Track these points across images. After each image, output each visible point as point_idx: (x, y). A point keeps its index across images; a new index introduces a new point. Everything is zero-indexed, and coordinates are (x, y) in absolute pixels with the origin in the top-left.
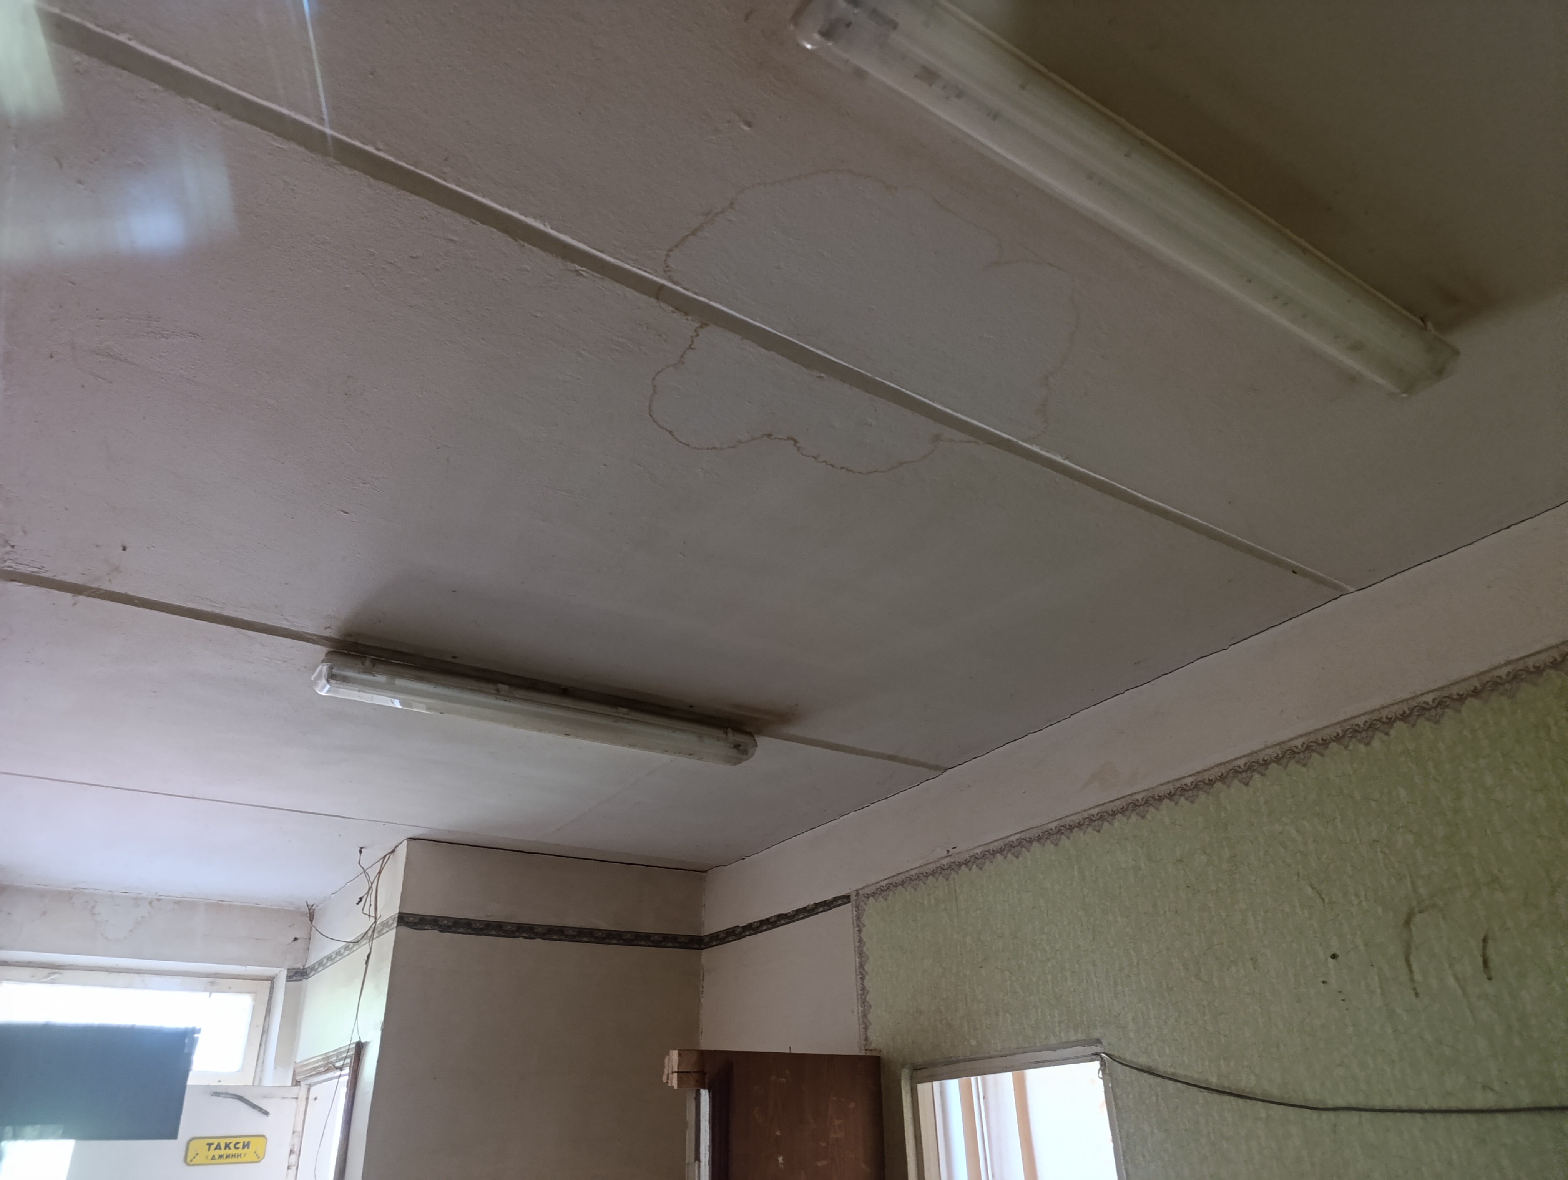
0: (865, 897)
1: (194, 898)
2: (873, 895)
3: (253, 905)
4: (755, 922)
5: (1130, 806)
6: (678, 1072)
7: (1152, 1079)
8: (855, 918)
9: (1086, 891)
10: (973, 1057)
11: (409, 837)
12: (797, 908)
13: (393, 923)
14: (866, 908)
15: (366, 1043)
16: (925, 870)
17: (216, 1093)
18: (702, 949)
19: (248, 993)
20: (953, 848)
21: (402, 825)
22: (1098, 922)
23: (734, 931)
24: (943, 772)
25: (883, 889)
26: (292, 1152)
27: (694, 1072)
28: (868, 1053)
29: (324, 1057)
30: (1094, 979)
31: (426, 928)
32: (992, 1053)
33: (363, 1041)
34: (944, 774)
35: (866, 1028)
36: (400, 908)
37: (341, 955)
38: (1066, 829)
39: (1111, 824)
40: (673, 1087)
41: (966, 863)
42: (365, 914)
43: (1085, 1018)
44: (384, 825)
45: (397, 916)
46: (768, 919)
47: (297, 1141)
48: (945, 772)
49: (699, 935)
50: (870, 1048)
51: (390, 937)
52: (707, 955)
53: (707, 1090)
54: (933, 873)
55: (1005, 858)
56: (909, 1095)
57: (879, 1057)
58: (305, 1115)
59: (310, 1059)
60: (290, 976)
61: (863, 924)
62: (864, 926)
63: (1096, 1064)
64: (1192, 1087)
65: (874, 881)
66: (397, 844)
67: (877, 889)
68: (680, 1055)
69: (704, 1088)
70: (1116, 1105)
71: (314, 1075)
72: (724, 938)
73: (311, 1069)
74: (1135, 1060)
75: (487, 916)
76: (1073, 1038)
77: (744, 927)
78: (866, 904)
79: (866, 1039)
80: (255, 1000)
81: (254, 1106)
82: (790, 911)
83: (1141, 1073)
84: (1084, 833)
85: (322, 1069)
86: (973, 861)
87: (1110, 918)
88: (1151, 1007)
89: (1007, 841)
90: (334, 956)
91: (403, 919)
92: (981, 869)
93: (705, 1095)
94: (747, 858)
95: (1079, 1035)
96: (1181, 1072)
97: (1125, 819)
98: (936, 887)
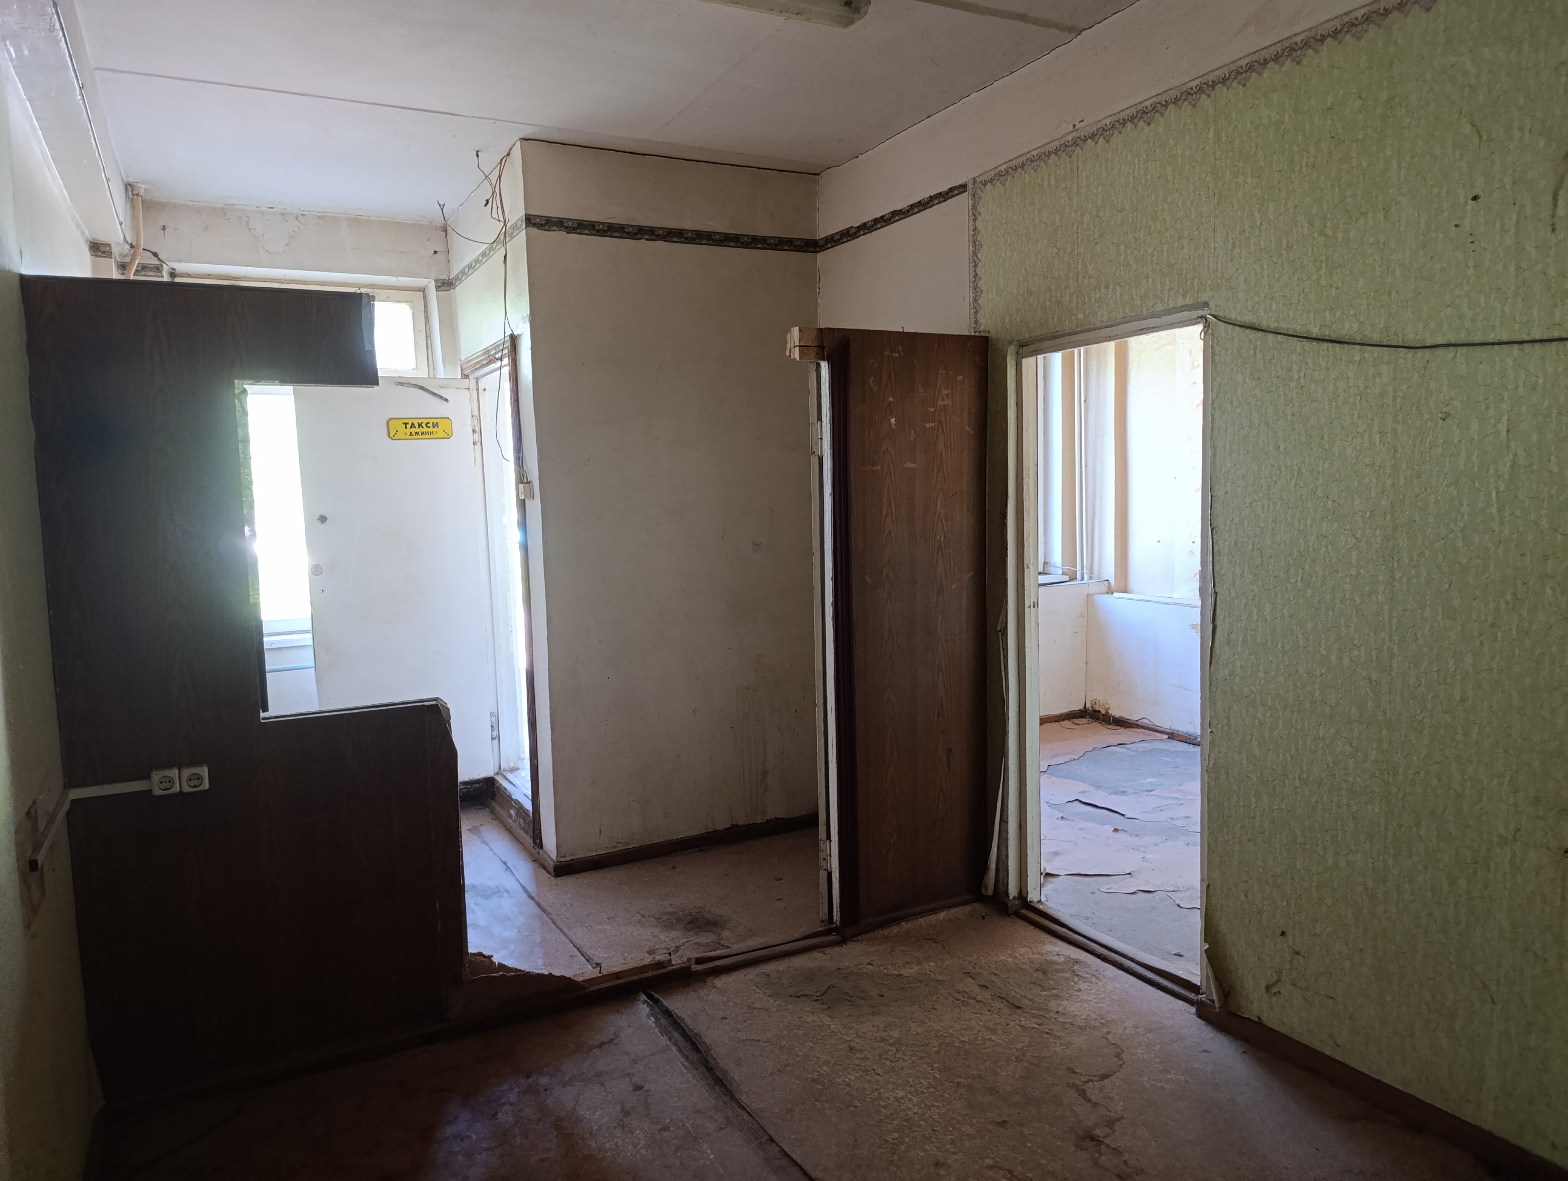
0: (982, 184)
1: (335, 213)
2: (991, 181)
3: (389, 220)
4: (869, 221)
5: (1286, 51)
6: (800, 346)
7: (1252, 334)
8: (970, 207)
9: (1218, 153)
10: (1079, 329)
11: (521, 137)
12: (912, 203)
13: (522, 225)
14: (983, 196)
15: (519, 335)
16: (1048, 148)
17: (400, 383)
18: (818, 252)
19: (406, 302)
20: (1080, 122)
21: (512, 122)
22: (1226, 186)
23: (848, 232)
24: (1077, 35)
25: (1002, 174)
26: (474, 431)
27: (814, 346)
28: (977, 334)
29: (484, 351)
30: (1212, 244)
31: (553, 229)
32: (1098, 324)
33: (516, 334)
34: (1079, 37)
35: (976, 313)
36: (525, 209)
37: (480, 262)
38: (1208, 86)
39: (1260, 74)
40: (796, 359)
41: (1093, 136)
42: (494, 219)
43: (1196, 284)
44: (494, 123)
45: (524, 217)
46: (882, 217)
47: (476, 423)
48: (1079, 34)
49: (814, 239)
50: (979, 330)
51: (521, 238)
52: (821, 257)
53: (826, 362)
54: (1056, 152)
55: (1136, 126)
56: (1014, 368)
57: (987, 338)
58: (479, 403)
59: (473, 355)
60: (439, 286)
61: (979, 212)
62: (980, 214)
63: (1199, 327)
64: (1292, 338)
65: (993, 167)
66: (510, 146)
67: (995, 175)
68: (800, 331)
69: (824, 360)
70: (1213, 360)
71: (479, 368)
72: (839, 240)
73: (475, 364)
74: (1239, 318)
75: (608, 218)
76: (1181, 302)
77: (858, 227)
78: (982, 192)
79: (976, 322)
80: (412, 308)
81: (435, 394)
82: (905, 206)
83: (1244, 329)
84: (1228, 89)
85: (485, 362)
86: (1100, 133)
87: (1240, 180)
88: (1266, 266)
89: (1139, 107)
90: (473, 264)
91: (530, 220)
92: (1108, 141)
93: (825, 366)
94: (860, 156)
95: (1187, 300)
96: (1284, 326)
97: (1277, 67)
98: (1058, 166)
